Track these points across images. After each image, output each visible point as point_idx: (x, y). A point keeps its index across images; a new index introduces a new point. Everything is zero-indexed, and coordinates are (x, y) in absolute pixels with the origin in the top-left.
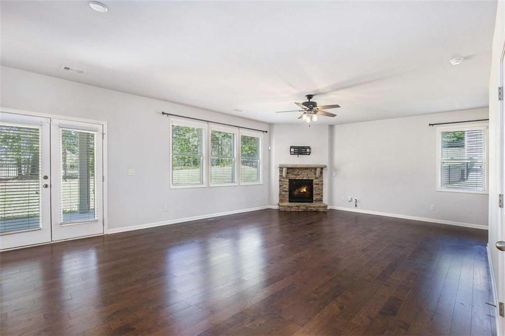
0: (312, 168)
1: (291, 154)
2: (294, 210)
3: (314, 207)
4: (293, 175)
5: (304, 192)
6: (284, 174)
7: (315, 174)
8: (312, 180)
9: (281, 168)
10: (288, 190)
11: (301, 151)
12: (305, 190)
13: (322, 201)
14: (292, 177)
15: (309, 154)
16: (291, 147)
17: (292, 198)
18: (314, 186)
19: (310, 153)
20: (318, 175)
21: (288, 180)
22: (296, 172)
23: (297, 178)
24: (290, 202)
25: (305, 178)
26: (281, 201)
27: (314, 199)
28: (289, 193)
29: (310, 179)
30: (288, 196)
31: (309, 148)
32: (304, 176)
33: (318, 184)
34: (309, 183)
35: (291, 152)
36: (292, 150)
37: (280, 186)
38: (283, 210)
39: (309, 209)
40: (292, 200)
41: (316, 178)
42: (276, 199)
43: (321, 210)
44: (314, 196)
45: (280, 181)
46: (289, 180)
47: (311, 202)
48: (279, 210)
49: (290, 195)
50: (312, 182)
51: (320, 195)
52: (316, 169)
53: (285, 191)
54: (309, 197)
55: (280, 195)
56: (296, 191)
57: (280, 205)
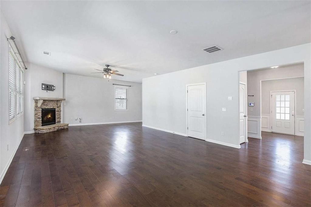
0: (55, 100)
1: (42, 89)
2: (52, 131)
3: (62, 126)
4: (44, 105)
5: (49, 118)
6: (39, 105)
7: (57, 104)
8: (55, 109)
9: (36, 101)
10: (41, 117)
11: (48, 88)
12: (50, 116)
13: (60, 122)
14: (44, 107)
15: (53, 91)
16: (43, 84)
18: (56, 113)
19: (54, 89)
20: (59, 105)
22: (46, 103)
23: (46, 108)
24: (42, 126)
25: (51, 108)
26: (36, 125)
27: (56, 121)
28: (42, 119)
29: (54, 108)
30: (41, 122)
31: (53, 86)
32: (50, 106)
33: (58, 111)
34: (53, 112)
35: (42, 88)
36: (44, 86)
37: (36, 114)
38: (46, 132)
39: (60, 128)
40: (43, 124)
41: (58, 107)
42: (32, 126)
43: (66, 127)
44: (56, 119)
45: (36, 110)
46: (42, 109)
47: (55, 123)
48: (35, 133)
49: (42, 121)
50: (55, 110)
51: (60, 118)
52: (57, 101)
53: (39, 118)
54: (53, 121)
55: (36, 121)
56: (45, 117)
57: (35, 129)
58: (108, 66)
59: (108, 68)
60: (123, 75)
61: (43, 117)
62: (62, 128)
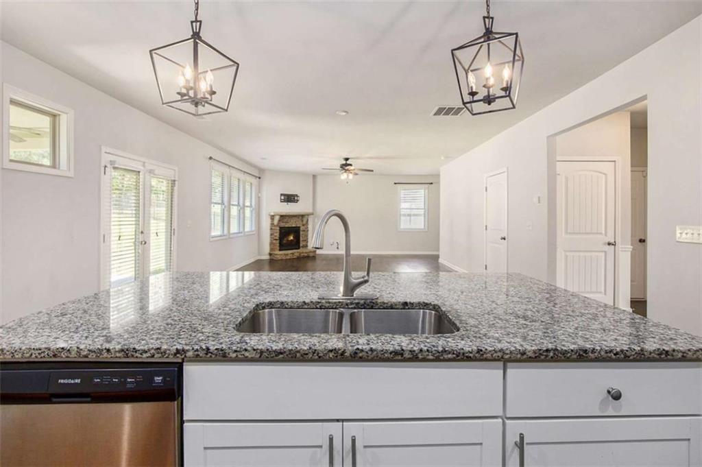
0: (300, 216)
1: (281, 202)
3: (306, 253)
4: (283, 222)
5: (291, 240)
6: (276, 222)
7: (302, 221)
8: (299, 227)
9: (272, 217)
10: (278, 238)
11: (290, 199)
12: (292, 238)
13: (307, 247)
14: (283, 225)
15: (297, 202)
16: (281, 195)
17: (282, 247)
18: (301, 233)
19: (298, 200)
20: (304, 222)
21: (278, 228)
22: (285, 220)
23: (287, 226)
24: (280, 250)
25: (294, 226)
26: (272, 249)
27: (301, 245)
28: (280, 241)
30: (279, 245)
31: (297, 196)
32: (292, 223)
33: (304, 231)
34: (296, 231)
35: (281, 199)
36: (283, 198)
37: (271, 235)
38: (280, 258)
41: (303, 225)
42: (267, 249)
43: (311, 255)
44: (301, 242)
45: (271, 229)
46: (280, 227)
47: (299, 248)
48: (270, 259)
49: (280, 243)
50: (299, 229)
51: (306, 241)
52: (303, 216)
53: (276, 240)
54: (296, 244)
55: (271, 244)
56: (285, 239)
57: (270, 254)
58: (347, 159)
59: (348, 162)
60: (372, 171)
61: (281, 239)
62: (306, 255)
